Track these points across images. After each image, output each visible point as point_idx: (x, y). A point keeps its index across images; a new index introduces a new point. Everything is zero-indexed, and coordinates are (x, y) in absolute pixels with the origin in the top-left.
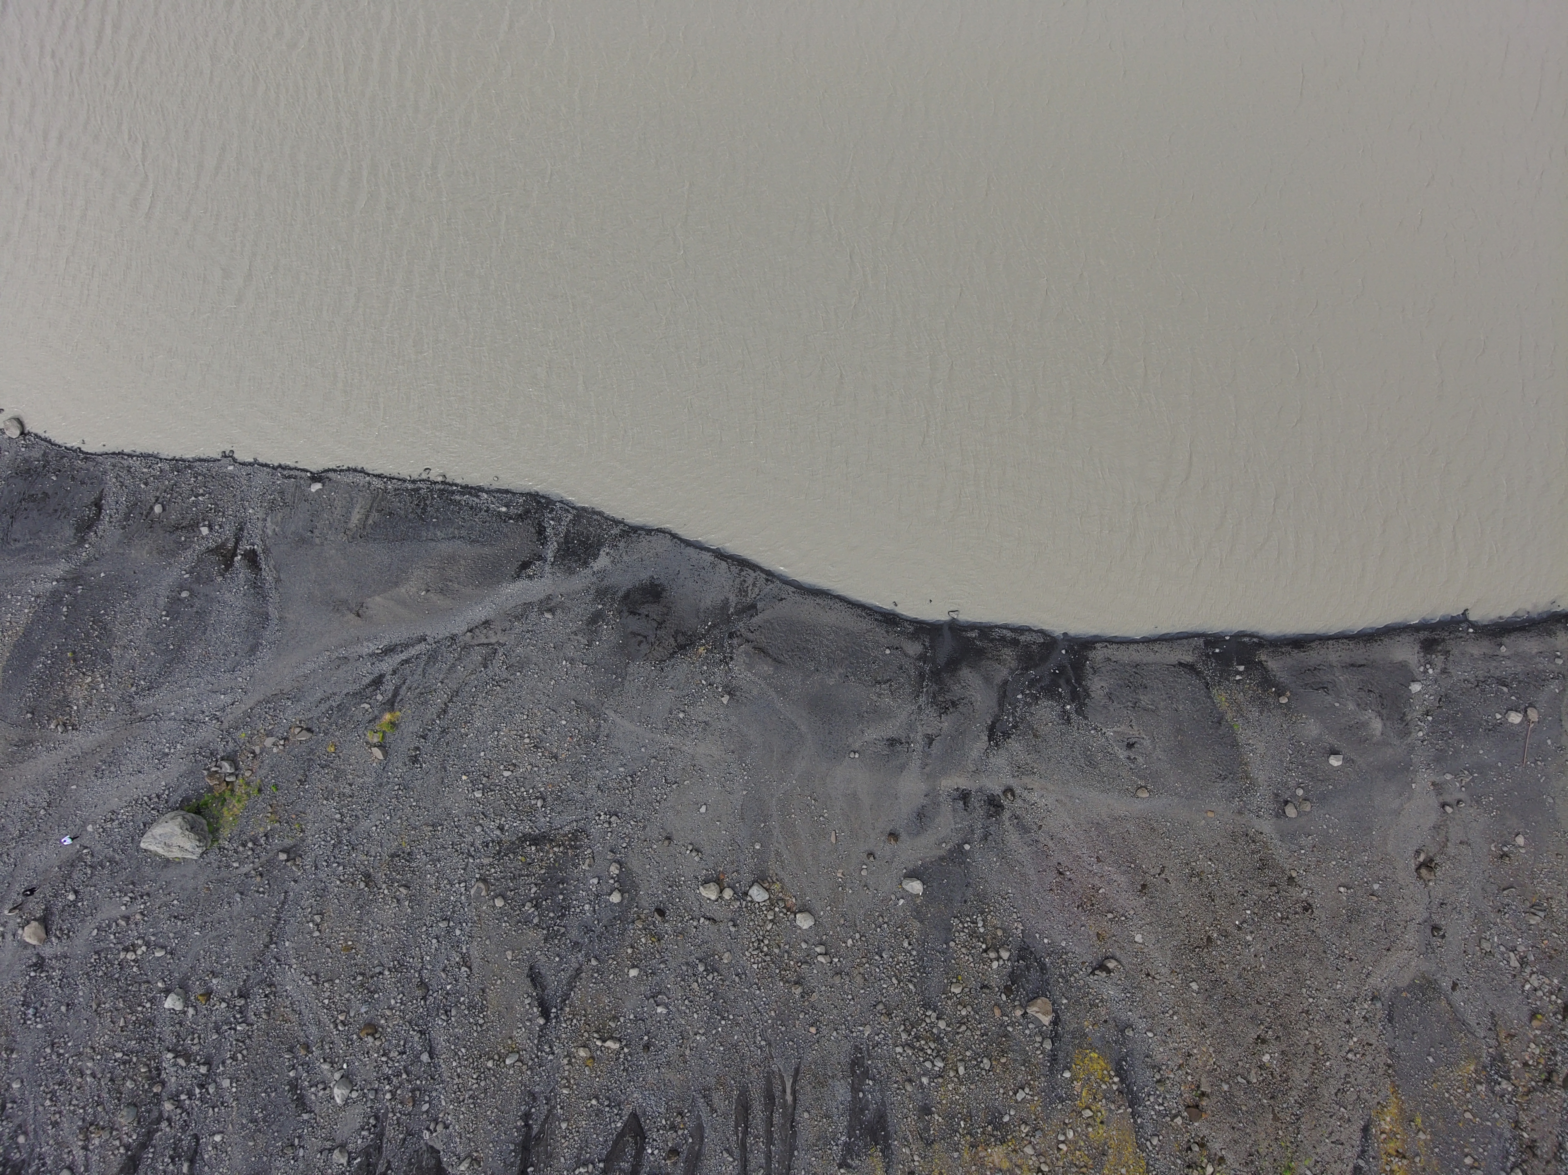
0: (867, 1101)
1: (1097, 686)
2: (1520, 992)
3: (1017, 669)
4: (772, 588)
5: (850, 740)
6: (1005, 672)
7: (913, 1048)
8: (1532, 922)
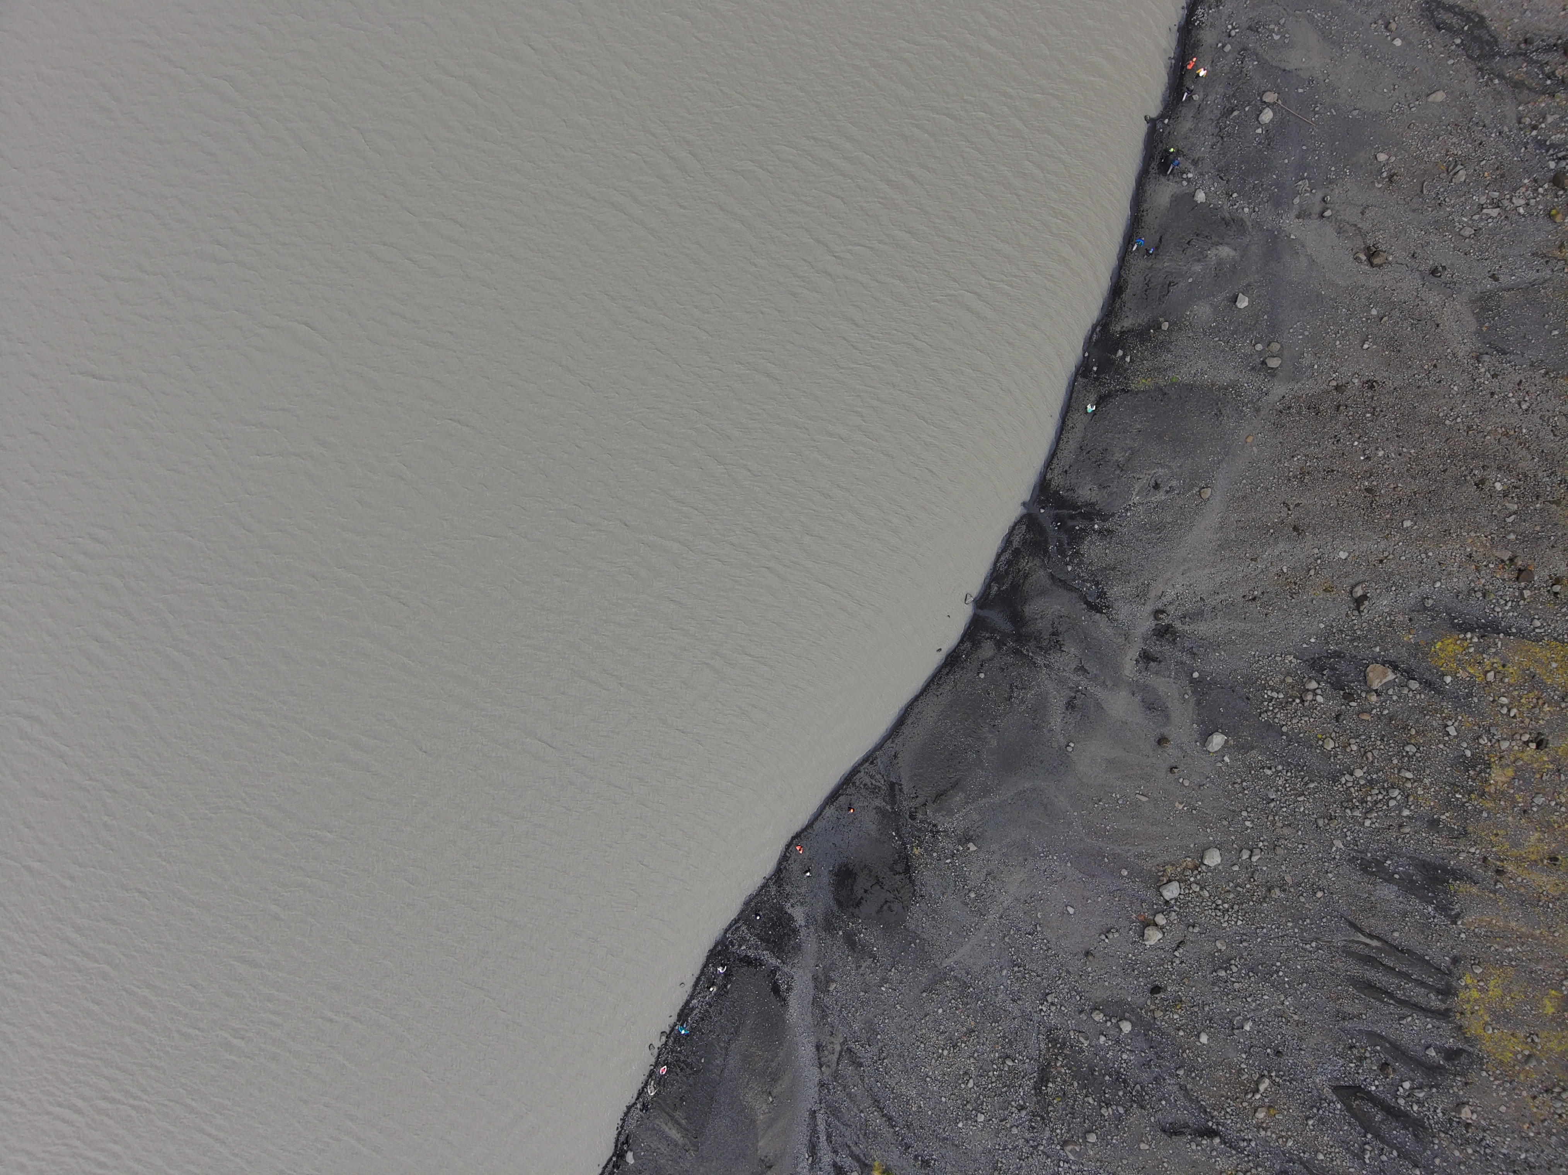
0: (1404, 872)
1: (1087, 492)
2: (1523, 219)
3: (1043, 561)
4: (882, 760)
5: (1055, 745)
6: (1041, 573)
7: (1370, 810)
8: (1463, 179)
